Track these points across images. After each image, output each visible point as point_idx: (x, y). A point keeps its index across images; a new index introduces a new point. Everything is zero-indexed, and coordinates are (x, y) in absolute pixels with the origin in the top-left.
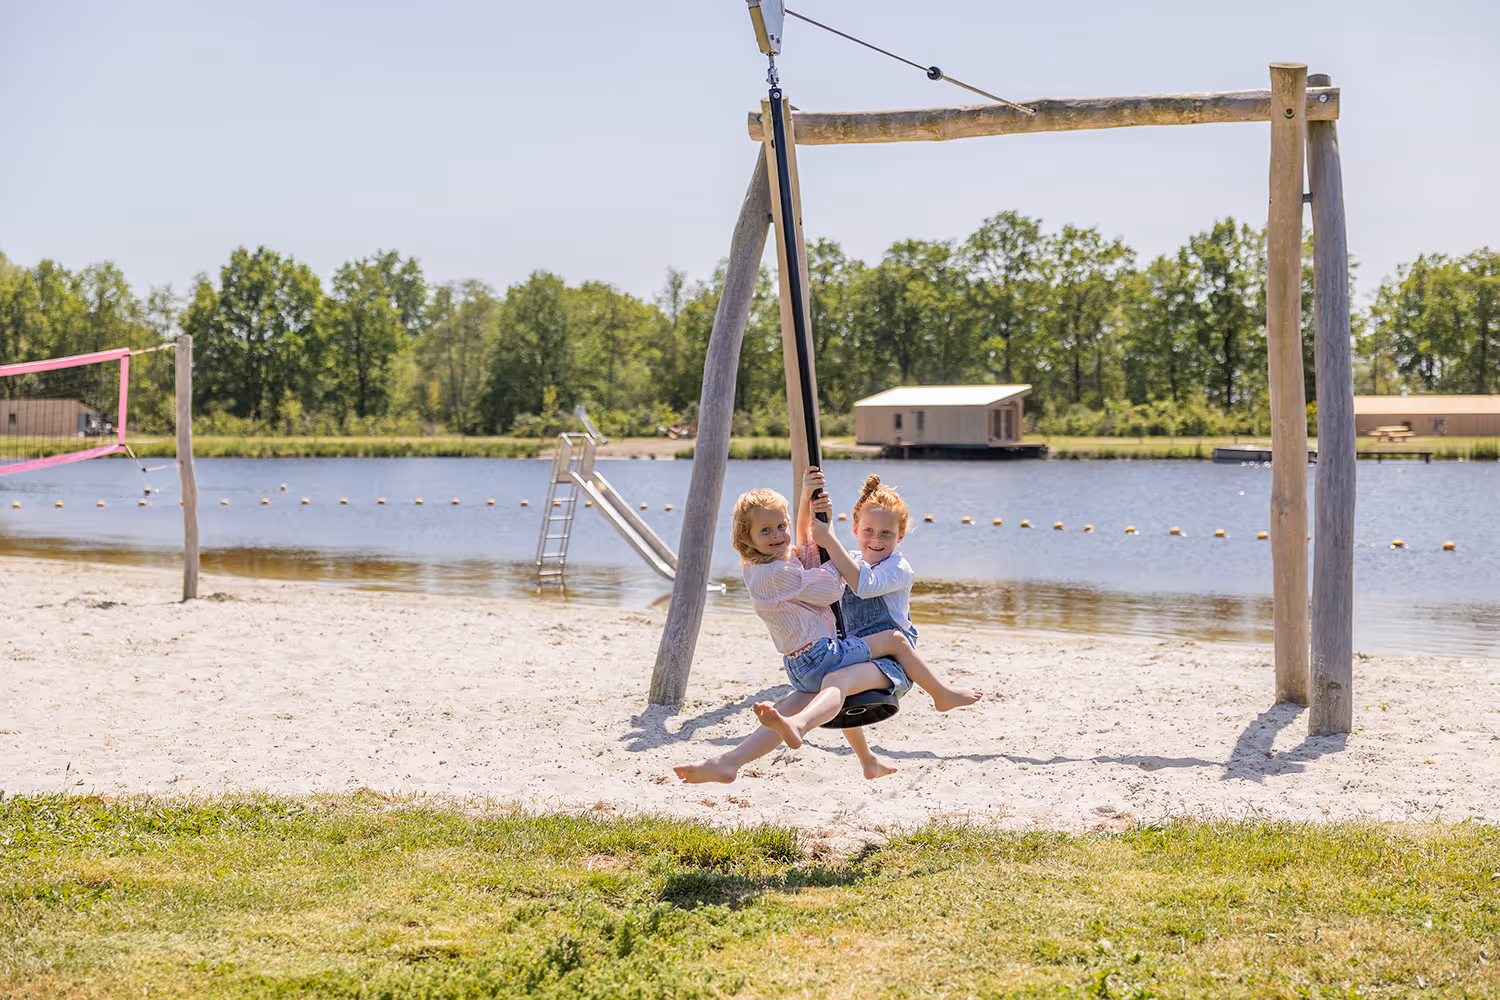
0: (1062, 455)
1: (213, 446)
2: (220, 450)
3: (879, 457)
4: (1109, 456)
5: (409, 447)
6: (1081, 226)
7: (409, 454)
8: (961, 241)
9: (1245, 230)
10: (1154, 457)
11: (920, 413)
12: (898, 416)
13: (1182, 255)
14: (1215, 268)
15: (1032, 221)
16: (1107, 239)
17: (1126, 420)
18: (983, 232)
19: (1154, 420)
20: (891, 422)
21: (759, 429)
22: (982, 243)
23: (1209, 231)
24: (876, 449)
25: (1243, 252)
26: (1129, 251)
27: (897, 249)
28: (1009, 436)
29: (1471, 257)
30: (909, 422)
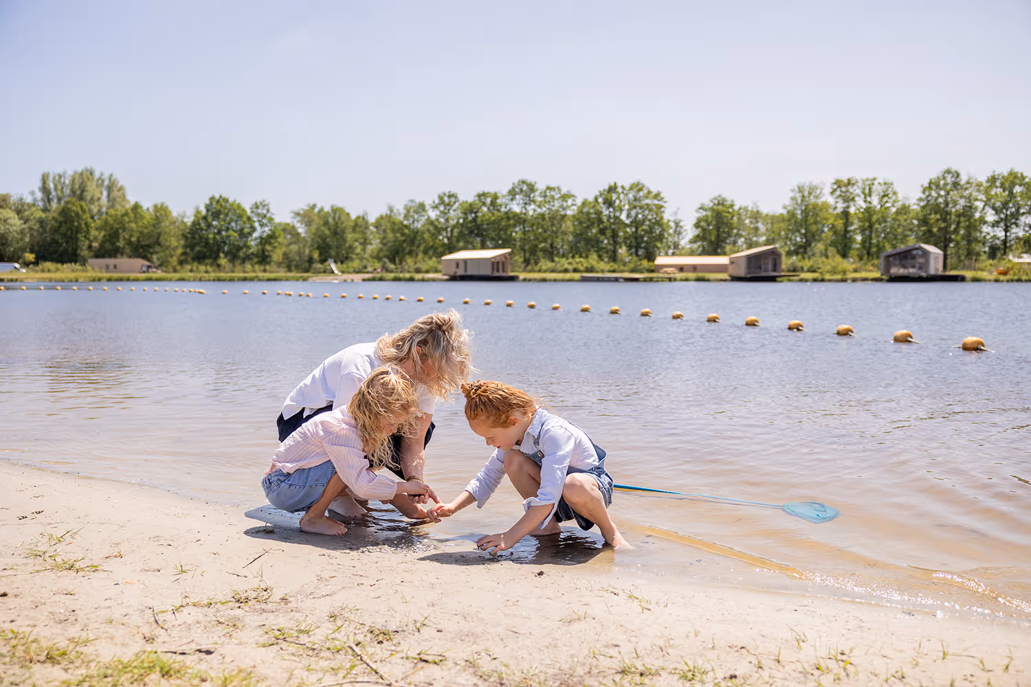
0: (525, 280)
1: (174, 277)
2: (177, 278)
3: (447, 280)
4: (544, 280)
5: (257, 277)
6: (553, 185)
7: (256, 279)
8: (505, 192)
9: (623, 187)
10: (563, 280)
11: (465, 261)
12: (457, 263)
13: (596, 199)
14: (609, 203)
15: (533, 183)
16: (564, 191)
17: (562, 266)
18: (513, 189)
19: (575, 266)
20: (455, 266)
21: (411, 270)
22: (512, 193)
23: (607, 187)
24: (446, 277)
25: (622, 196)
26: (573, 196)
27: (479, 196)
28: (504, 271)
29: (714, 199)
30: (462, 265)
